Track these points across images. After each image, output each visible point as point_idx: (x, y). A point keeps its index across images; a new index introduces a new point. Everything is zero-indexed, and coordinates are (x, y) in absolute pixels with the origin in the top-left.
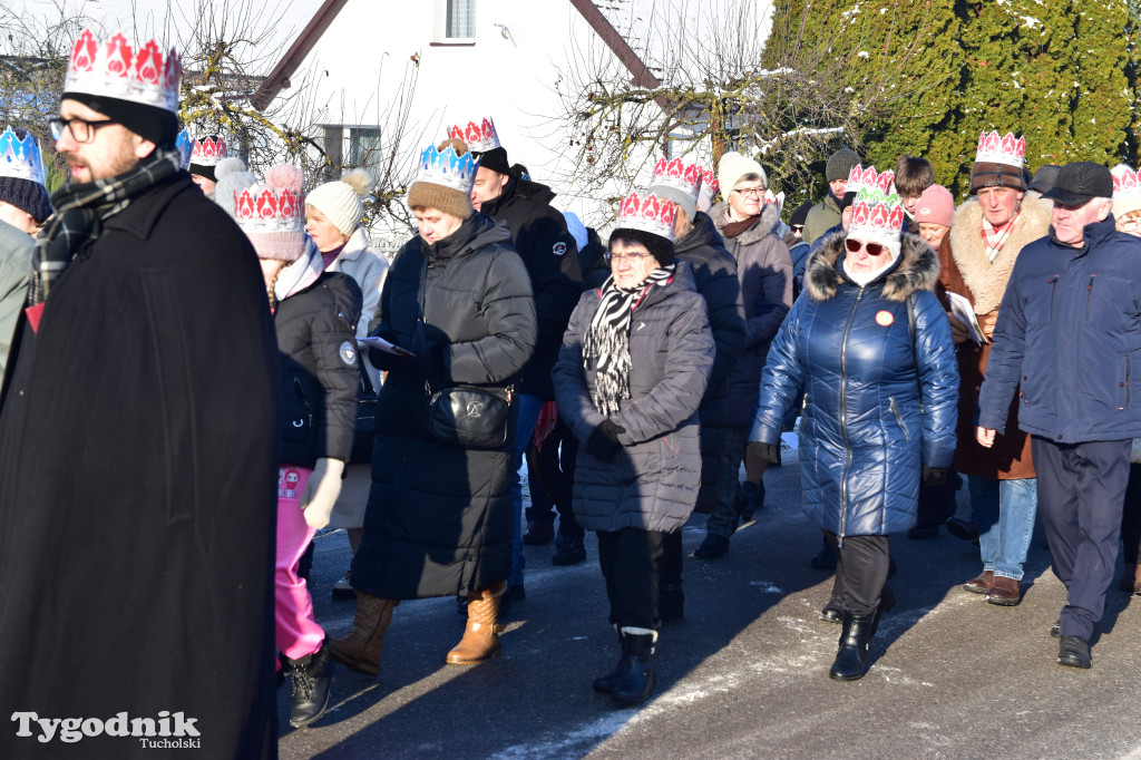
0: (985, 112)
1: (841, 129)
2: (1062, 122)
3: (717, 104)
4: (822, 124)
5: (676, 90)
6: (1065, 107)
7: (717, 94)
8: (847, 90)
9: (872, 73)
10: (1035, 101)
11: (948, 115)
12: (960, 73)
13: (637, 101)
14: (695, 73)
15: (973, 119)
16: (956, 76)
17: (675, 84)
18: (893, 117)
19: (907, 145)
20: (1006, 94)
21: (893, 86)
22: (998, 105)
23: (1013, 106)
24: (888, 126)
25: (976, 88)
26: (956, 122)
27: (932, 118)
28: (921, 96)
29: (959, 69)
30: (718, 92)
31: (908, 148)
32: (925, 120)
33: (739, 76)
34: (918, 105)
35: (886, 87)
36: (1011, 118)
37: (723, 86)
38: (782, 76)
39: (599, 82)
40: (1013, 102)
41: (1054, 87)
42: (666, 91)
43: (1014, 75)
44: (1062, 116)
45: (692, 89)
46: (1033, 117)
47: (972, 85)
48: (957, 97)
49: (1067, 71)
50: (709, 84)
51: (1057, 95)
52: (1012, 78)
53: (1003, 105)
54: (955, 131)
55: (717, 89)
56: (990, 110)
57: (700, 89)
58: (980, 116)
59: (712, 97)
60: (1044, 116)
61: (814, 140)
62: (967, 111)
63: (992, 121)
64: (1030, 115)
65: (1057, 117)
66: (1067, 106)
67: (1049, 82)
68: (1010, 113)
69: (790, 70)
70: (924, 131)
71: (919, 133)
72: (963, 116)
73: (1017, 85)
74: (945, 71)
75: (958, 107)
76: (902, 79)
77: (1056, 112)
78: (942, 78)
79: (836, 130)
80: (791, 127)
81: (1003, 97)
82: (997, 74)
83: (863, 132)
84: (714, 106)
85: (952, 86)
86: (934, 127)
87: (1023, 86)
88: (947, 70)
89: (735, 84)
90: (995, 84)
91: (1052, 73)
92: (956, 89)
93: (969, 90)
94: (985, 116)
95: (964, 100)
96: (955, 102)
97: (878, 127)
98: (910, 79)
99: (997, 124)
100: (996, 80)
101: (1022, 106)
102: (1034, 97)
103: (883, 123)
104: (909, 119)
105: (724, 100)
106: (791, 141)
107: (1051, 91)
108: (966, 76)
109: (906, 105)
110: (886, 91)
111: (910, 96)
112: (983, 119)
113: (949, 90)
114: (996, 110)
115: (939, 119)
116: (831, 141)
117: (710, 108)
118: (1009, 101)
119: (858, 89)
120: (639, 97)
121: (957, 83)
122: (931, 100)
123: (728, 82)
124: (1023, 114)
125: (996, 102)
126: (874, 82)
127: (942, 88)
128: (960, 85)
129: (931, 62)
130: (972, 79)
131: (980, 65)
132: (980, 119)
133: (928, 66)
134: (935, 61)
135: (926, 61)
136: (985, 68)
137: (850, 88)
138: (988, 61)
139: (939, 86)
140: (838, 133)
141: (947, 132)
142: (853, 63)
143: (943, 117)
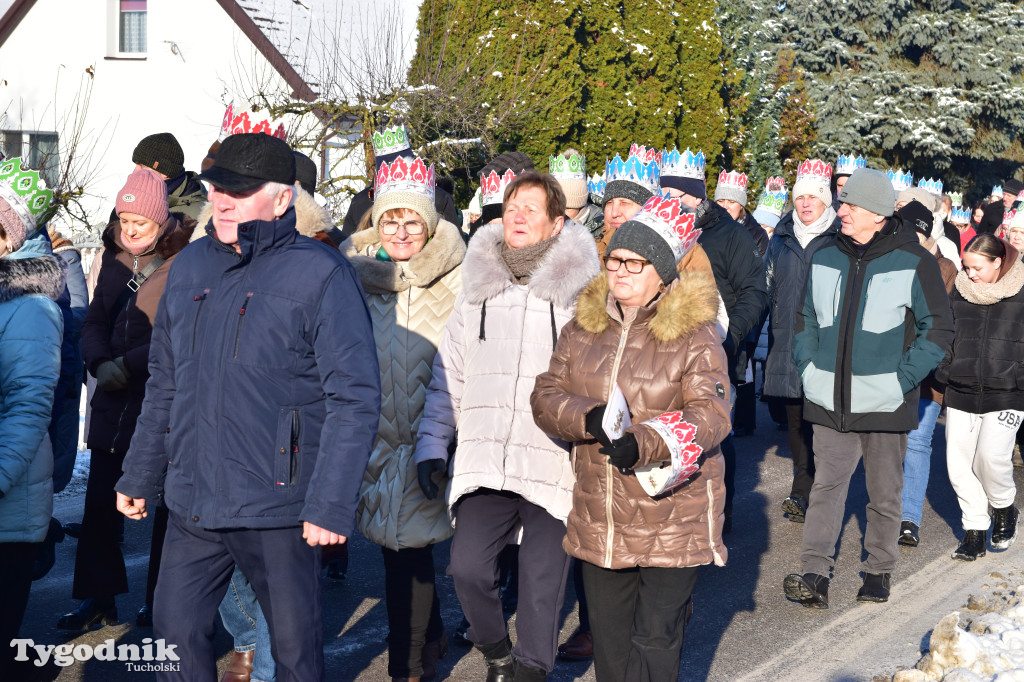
0: (603, 126)
1: (479, 140)
2: (669, 136)
3: (369, 116)
4: (462, 136)
5: (332, 103)
6: (671, 123)
7: (368, 107)
8: (483, 105)
9: (506, 90)
10: (645, 117)
11: (571, 129)
12: (582, 92)
13: (296, 112)
14: (348, 88)
15: (593, 133)
16: (578, 94)
17: (331, 98)
18: (524, 130)
19: (536, 154)
20: (621, 111)
21: (524, 102)
22: (614, 121)
23: (628, 121)
24: (520, 138)
25: (595, 105)
26: (579, 135)
27: (558, 131)
28: (548, 112)
29: (581, 89)
30: (369, 105)
31: (537, 157)
32: (552, 132)
33: (388, 92)
34: (546, 120)
35: (518, 103)
36: (626, 132)
37: (374, 100)
38: (426, 92)
39: (262, 94)
40: (627, 118)
41: (661, 105)
42: (323, 104)
43: (627, 94)
44: (669, 131)
45: (346, 103)
46: (644, 131)
47: (592, 103)
48: (579, 113)
49: (672, 92)
50: (361, 98)
51: (664, 113)
52: (626, 97)
53: (618, 121)
54: (578, 142)
55: (368, 102)
56: (608, 124)
57: (353, 103)
58: (599, 130)
59: (364, 109)
60: (653, 130)
61: (455, 149)
62: (588, 125)
63: (610, 135)
64: (642, 129)
65: (665, 132)
66: (672, 123)
67: (657, 101)
68: (625, 128)
69: (433, 87)
70: (551, 143)
71: (546, 144)
72: (585, 129)
73: (630, 104)
74: (567, 90)
75: (580, 121)
76: (532, 97)
77: (664, 127)
78: (565, 96)
79: (474, 140)
80: (435, 137)
81: (619, 113)
82: (613, 93)
83: (498, 142)
84: (366, 118)
85: (575, 103)
86: (559, 139)
87: (635, 104)
88: (570, 89)
89: (384, 99)
90: (611, 102)
91: (660, 94)
92: (578, 105)
93: (589, 107)
94: (604, 130)
95: (585, 116)
96: (577, 117)
97: (512, 139)
98: (539, 96)
99: (614, 136)
100: (613, 98)
101: (635, 121)
102: (644, 114)
103: (516, 134)
104: (538, 131)
105: (375, 113)
106: (435, 150)
107: (659, 110)
108: (586, 95)
109: (535, 119)
110: (518, 107)
111: (539, 112)
112: (601, 132)
113: (572, 107)
114: (613, 126)
115: (564, 132)
116: (470, 151)
117: (363, 120)
118: (623, 117)
119: (493, 104)
120: (298, 109)
121: (579, 100)
122: (556, 115)
123: (378, 96)
124: (636, 129)
125: (612, 118)
126: (507, 98)
127: (566, 105)
128: (581, 103)
129: (556, 82)
130: (592, 98)
131: (599, 85)
132: (599, 133)
133: (554, 85)
134: (560, 81)
135: (552, 80)
136: (603, 88)
137: (486, 104)
138: (605, 82)
139: (563, 103)
140: (476, 143)
141: (571, 143)
142: (488, 81)
143: (567, 130)
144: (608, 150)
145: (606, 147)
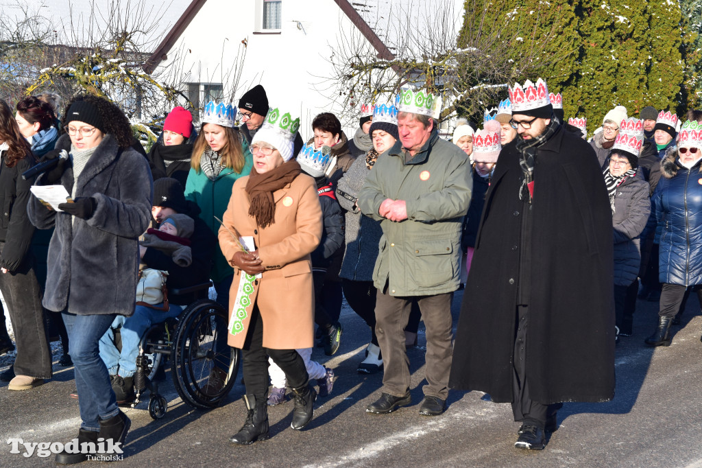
1: (507, 84)
2: (641, 80)
3: (430, 69)
4: (494, 82)
5: (405, 61)
7: (430, 64)
8: (509, 61)
9: (525, 50)
10: (624, 68)
11: (571, 76)
12: (579, 51)
13: (381, 68)
14: (416, 50)
15: (587, 79)
16: (577, 52)
17: (404, 58)
20: (607, 63)
21: (538, 58)
22: (602, 70)
23: (611, 70)
25: (588, 60)
26: (577, 81)
27: (562, 78)
28: (555, 65)
29: (578, 48)
30: (431, 62)
32: (558, 79)
33: (443, 53)
34: (553, 70)
35: (534, 59)
36: (611, 78)
37: (434, 58)
38: (470, 52)
39: (358, 56)
40: (611, 68)
41: (636, 59)
42: (399, 62)
43: (612, 51)
44: (641, 77)
45: (414, 60)
46: (624, 77)
47: (586, 58)
48: (577, 65)
49: (644, 49)
50: (425, 58)
51: (638, 64)
52: (611, 53)
53: (605, 70)
54: (576, 86)
55: (430, 60)
56: (597, 73)
57: (420, 61)
58: (591, 77)
59: (427, 65)
60: (630, 77)
61: (490, 92)
62: (583, 74)
63: (599, 80)
64: (622, 76)
65: (638, 77)
66: (644, 71)
67: (633, 56)
68: (610, 75)
69: (474, 49)
70: (557, 86)
71: (554, 87)
72: (581, 76)
73: (614, 58)
74: (569, 49)
75: (578, 71)
76: (543, 54)
77: (638, 74)
78: (568, 53)
79: (503, 85)
80: (476, 84)
81: (605, 65)
82: (602, 51)
84: (428, 71)
85: (574, 58)
86: (562, 84)
87: (617, 58)
88: (571, 49)
89: (440, 58)
90: (600, 57)
91: (635, 51)
92: (576, 60)
93: (584, 61)
94: (594, 77)
95: (581, 67)
96: (576, 68)
98: (548, 54)
99: (602, 81)
100: (601, 54)
101: (617, 70)
102: (624, 65)
104: (549, 78)
105: (434, 67)
106: (475, 92)
107: (635, 62)
108: (582, 53)
109: (546, 70)
110: (533, 62)
111: (548, 65)
113: (572, 61)
114: (601, 73)
115: (566, 79)
116: (499, 92)
117: (426, 72)
118: (609, 67)
119: (516, 60)
120: (382, 66)
121: (577, 56)
122: (561, 67)
123: (436, 56)
124: (618, 76)
125: (601, 68)
126: (526, 56)
127: (568, 60)
128: (578, 58)
129: (561, 44)
130: (586, 54)
131: (591, 46)
132: (591, 79)
133: (559, 46)
134: (563, 43)
135: (558, 43)
136: (594, 48)
137: (511, 60)
138: (596, 43)
139: (566, 58)
140: (504, 87)
141: (571, 86)
142: (513, 44)
143: (568, 77)
144: (598, 91)
145: (596, 89)
